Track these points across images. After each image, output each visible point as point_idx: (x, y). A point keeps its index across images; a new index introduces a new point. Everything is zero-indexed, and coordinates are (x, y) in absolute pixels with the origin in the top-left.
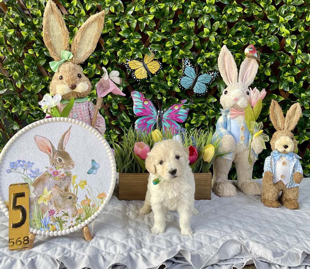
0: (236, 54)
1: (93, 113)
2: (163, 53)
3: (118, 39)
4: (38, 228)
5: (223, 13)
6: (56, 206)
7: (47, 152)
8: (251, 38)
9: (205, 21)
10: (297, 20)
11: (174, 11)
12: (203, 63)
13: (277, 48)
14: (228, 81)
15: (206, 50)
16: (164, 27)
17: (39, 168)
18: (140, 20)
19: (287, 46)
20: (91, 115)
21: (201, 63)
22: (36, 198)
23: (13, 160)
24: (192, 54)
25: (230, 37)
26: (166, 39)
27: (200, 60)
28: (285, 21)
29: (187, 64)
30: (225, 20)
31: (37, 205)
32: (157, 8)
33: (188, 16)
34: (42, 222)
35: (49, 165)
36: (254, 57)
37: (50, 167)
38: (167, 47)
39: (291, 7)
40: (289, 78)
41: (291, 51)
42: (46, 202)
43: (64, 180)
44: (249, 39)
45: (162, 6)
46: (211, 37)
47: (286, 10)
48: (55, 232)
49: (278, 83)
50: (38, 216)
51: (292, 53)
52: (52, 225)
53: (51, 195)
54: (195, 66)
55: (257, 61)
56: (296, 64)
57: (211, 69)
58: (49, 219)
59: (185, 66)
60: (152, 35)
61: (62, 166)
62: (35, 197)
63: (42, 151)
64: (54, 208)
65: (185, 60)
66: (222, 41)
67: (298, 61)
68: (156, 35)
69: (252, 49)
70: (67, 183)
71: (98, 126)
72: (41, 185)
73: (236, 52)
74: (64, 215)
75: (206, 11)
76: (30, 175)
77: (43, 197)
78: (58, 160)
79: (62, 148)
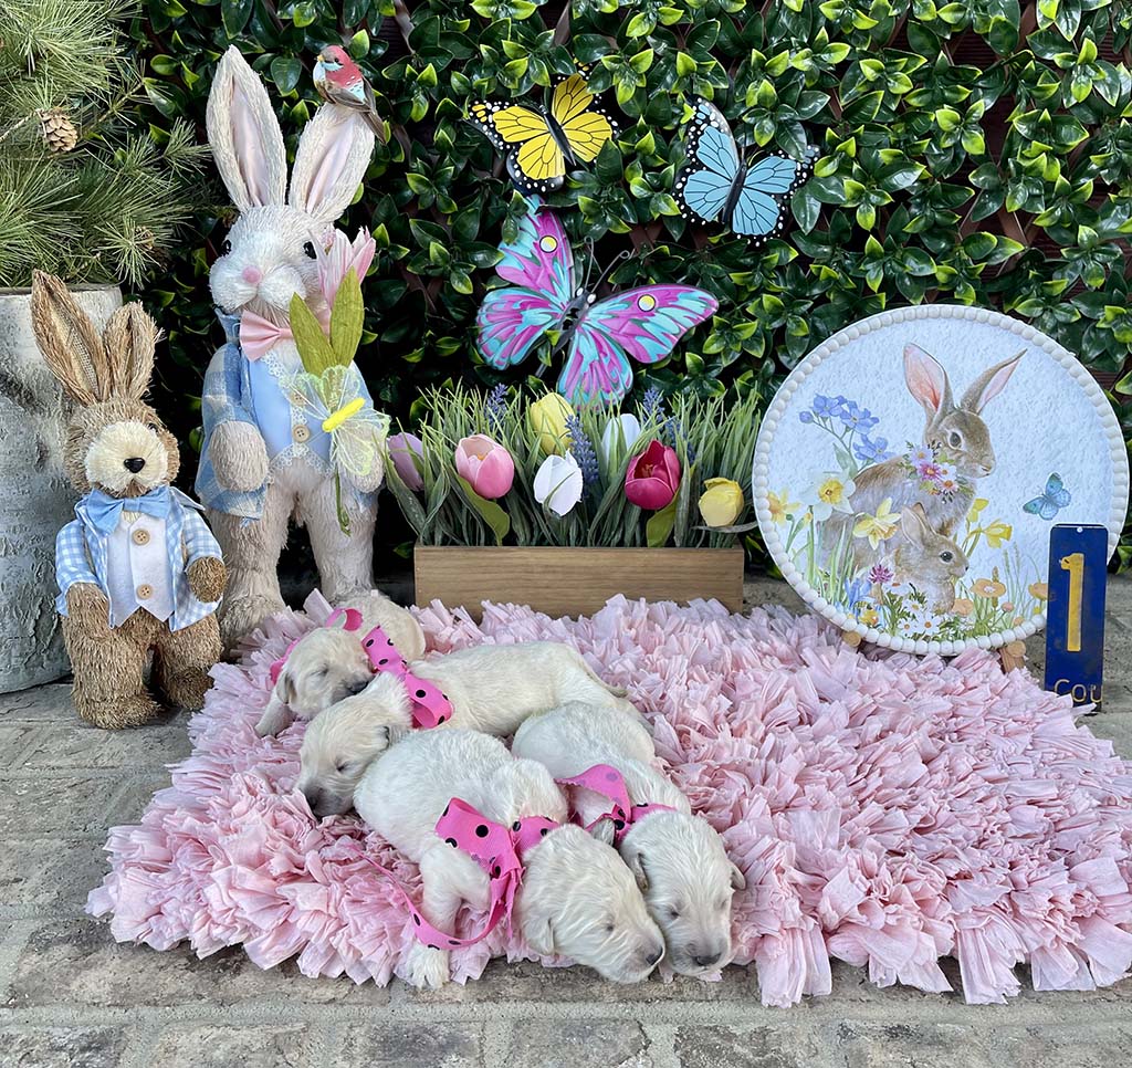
6: (897, 562)
7: (925, 402)
17: (888, 439)
23: (825, 391)
34: (846, 587)
42: (875, 538)
43: (947, 499)
50: (840, 568)
52: (869, 608)
53: (894, 527)
58: (867, 590)
61: (954, 458)
63: (913, 395)
74: (911, 597)
76: (857, 448)
77: (871, 522)
78: (949, 438)
79: (972, 406)
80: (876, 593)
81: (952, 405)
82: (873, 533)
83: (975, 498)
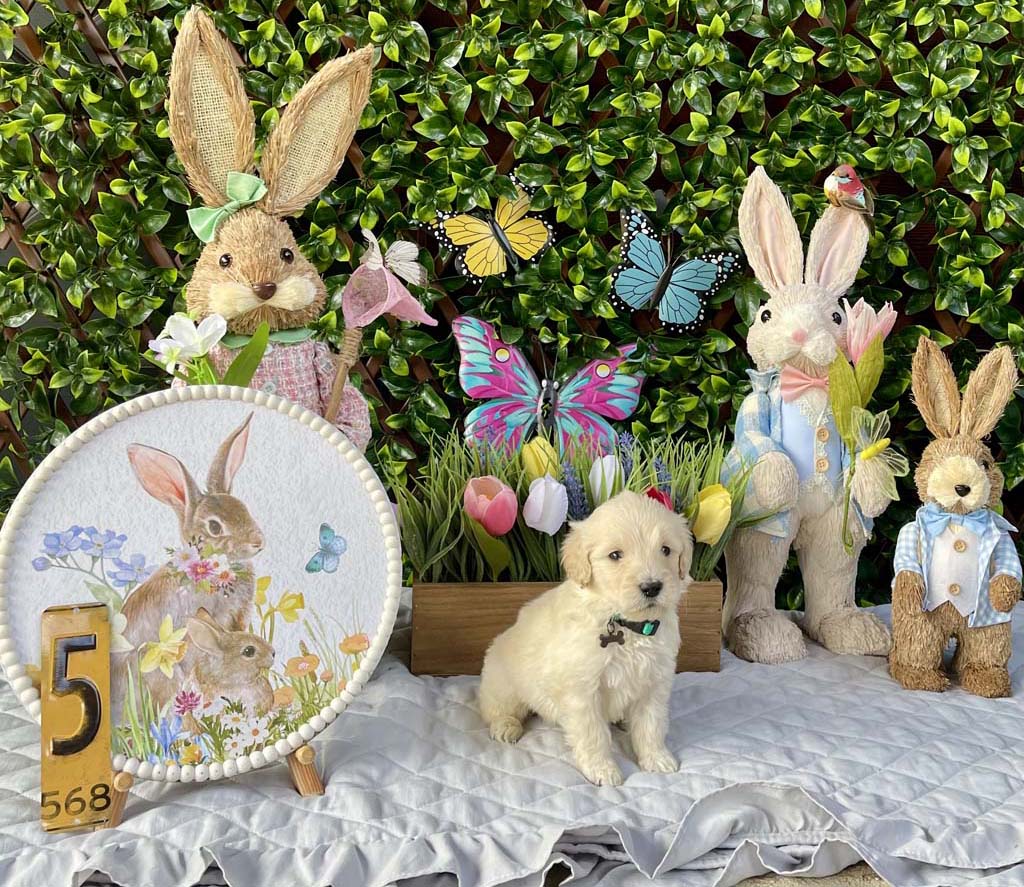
0: (794, 196)
1: (328, 381)
2: (559, 193)
3: (411, 146)
4: (139, 756)
5: (750, 65)
6: (201, 680)
7: (170, 500)
8: (840, 145)
9: (694, 89)
10: (988, 87)
11: (594, 58)
12: (687, 225)
13: (927, 178)
14: (773, 279)
15: (697, 183)
16: (561, 110)
17: (144, 553)
18: (483, 84)
19: (958, 170)
20: (322, 386)
21: (681, 225)
22: (135, 654)
23: (55, 528)
24: (653, 195)
25: (775, 141)
26: (569, 146)
27: (678, 214)
28: (950, 91)
29: (635, 229)
30: (759, 87)
31: (135, 678)
32: (538, 48)
33: (640, 76)
34: (154, 734)
35: (178, 543)
36: (853, 205)
37: (182, 548)
38: (572, 172)
39: (969, 48)
40: (967, 274)
41: (971, 189)
42: (167, 666)
43: (228, 592)
44: (837, 149)
45: (555, 41)
46: (715, 140)
47: (951, 56)
48: (199, 768)
49: (931, 291)
50: (139, 716)
51: (975, 194)
52: (187, 744)
53: (184, 645)
54: (663, 234)
55: (866, 217)
56: (987, 230)
57: (714, 245)
58: (179, 726)
59: (630, 233)
60: (523, 132)
62: (132, 652)
63: (155, 497)
64: (195, 688)
65: (631, 215)
66: (751, 154)
67: (996, 218)
68: (536, 134)
69: (847, 180)
70: (237, 601)
71: (345, 423)
72: (150, 609)
73: (795, 191)
74: (227, 711)
75: (698, 58)
76: (113, 575)
77: (157, 650)
78: (207, 527)
79: (220, 486)
80: (189, 725)
81: (199, 492)
82: (164, 660)
83: (256, 578)
